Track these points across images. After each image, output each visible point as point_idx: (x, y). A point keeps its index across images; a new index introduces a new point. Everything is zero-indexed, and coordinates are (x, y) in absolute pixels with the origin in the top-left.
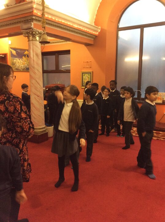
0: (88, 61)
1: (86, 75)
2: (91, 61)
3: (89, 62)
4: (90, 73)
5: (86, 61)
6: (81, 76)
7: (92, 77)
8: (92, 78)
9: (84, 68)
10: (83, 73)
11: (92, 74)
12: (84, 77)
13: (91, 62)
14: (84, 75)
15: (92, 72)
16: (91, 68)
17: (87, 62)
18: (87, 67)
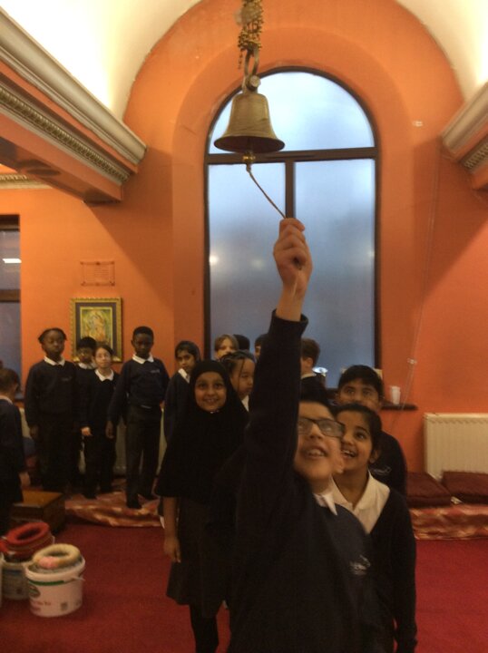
0: (100, 260)
1: (95, 311)
2: (111, 260)
3: (105, 264)
4: (113, 305)
5: (95, 260)
6: (73, 317)
7: (119, 318)
8: (119, 323)
9: (82, 285)
10: (78, 305)
11: (118, 307)
12: (84, 320)
13: (113, 263)
14: (86, 311)
15: (119, 303)
16: (113, 285)
17: (98, 264)
18: (99, 280)
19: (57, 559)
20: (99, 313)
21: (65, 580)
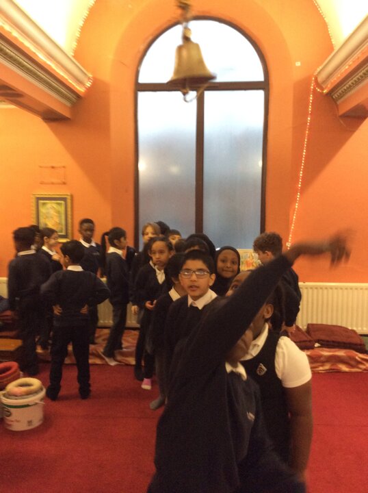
0: (54, 165)
1: (51, 204)
2: (63, 165)
3: (59, 168)
4: (64, 199)
6: (34, 208)
7: (69, 209)
9: (41, 183)
11: (69, 201)
14: (44, 204)
15: (69, 197)
16: (64, 183)
17: (53, 167)
18: (54, 180)
19: (24, 389)
20: (55, 206)
21: (30, 404)
